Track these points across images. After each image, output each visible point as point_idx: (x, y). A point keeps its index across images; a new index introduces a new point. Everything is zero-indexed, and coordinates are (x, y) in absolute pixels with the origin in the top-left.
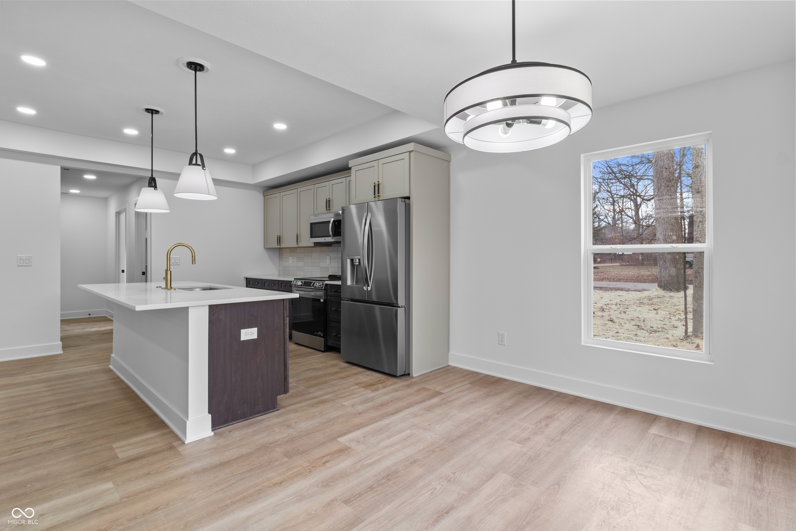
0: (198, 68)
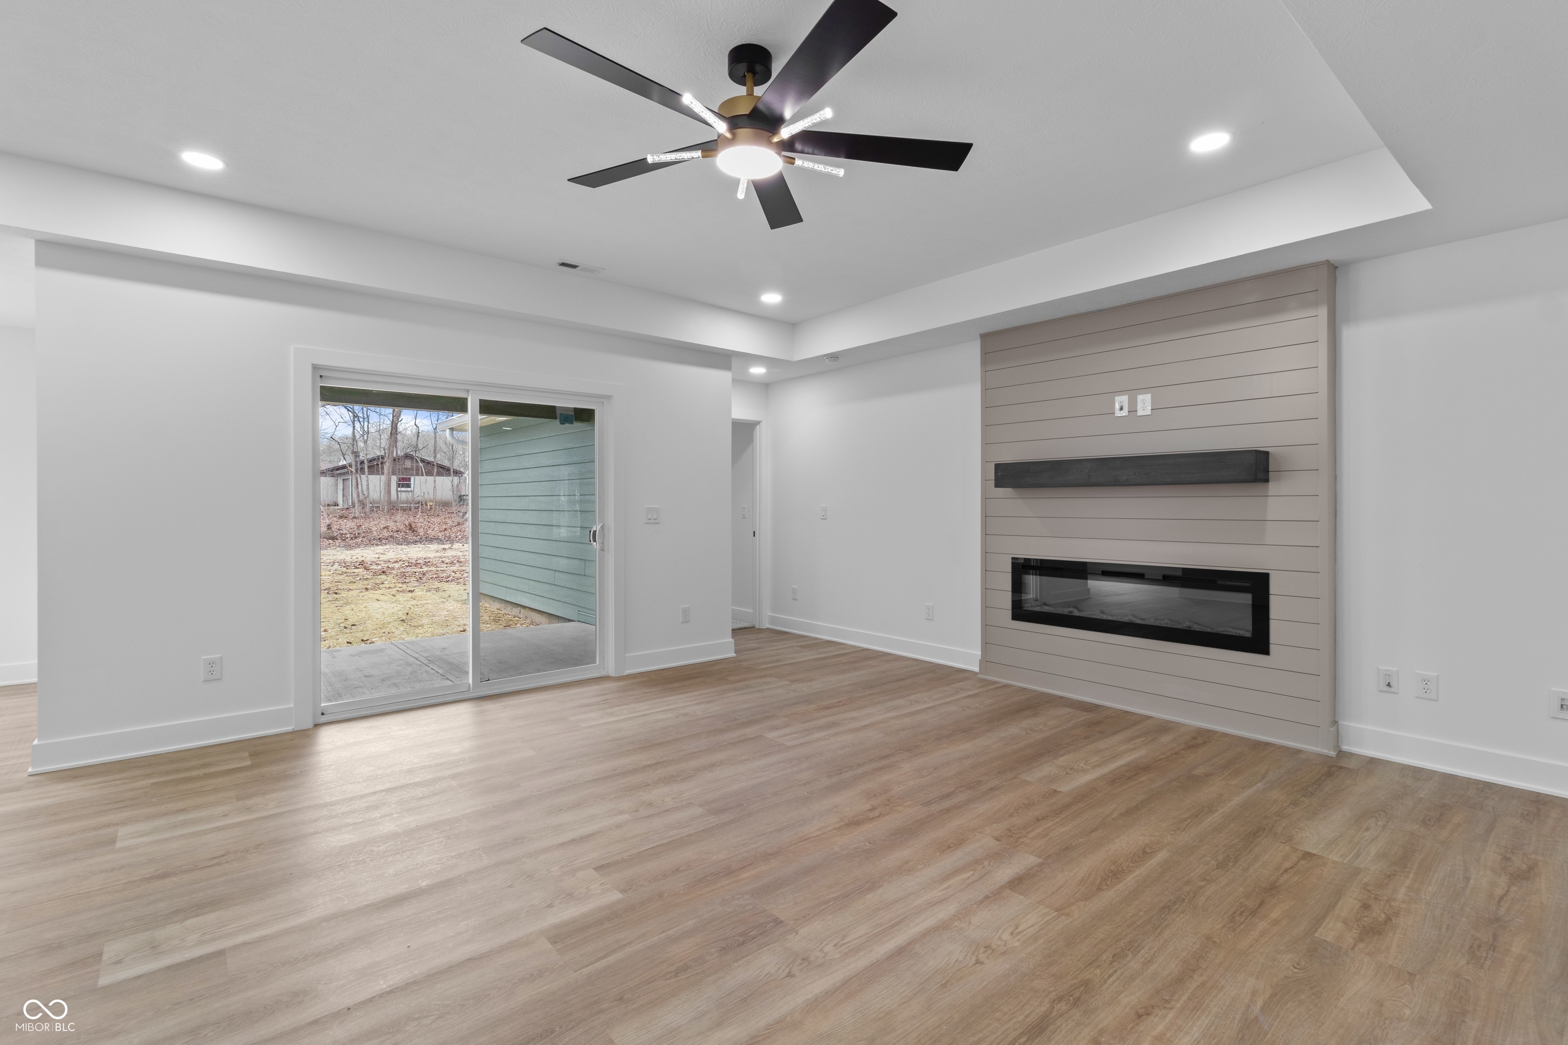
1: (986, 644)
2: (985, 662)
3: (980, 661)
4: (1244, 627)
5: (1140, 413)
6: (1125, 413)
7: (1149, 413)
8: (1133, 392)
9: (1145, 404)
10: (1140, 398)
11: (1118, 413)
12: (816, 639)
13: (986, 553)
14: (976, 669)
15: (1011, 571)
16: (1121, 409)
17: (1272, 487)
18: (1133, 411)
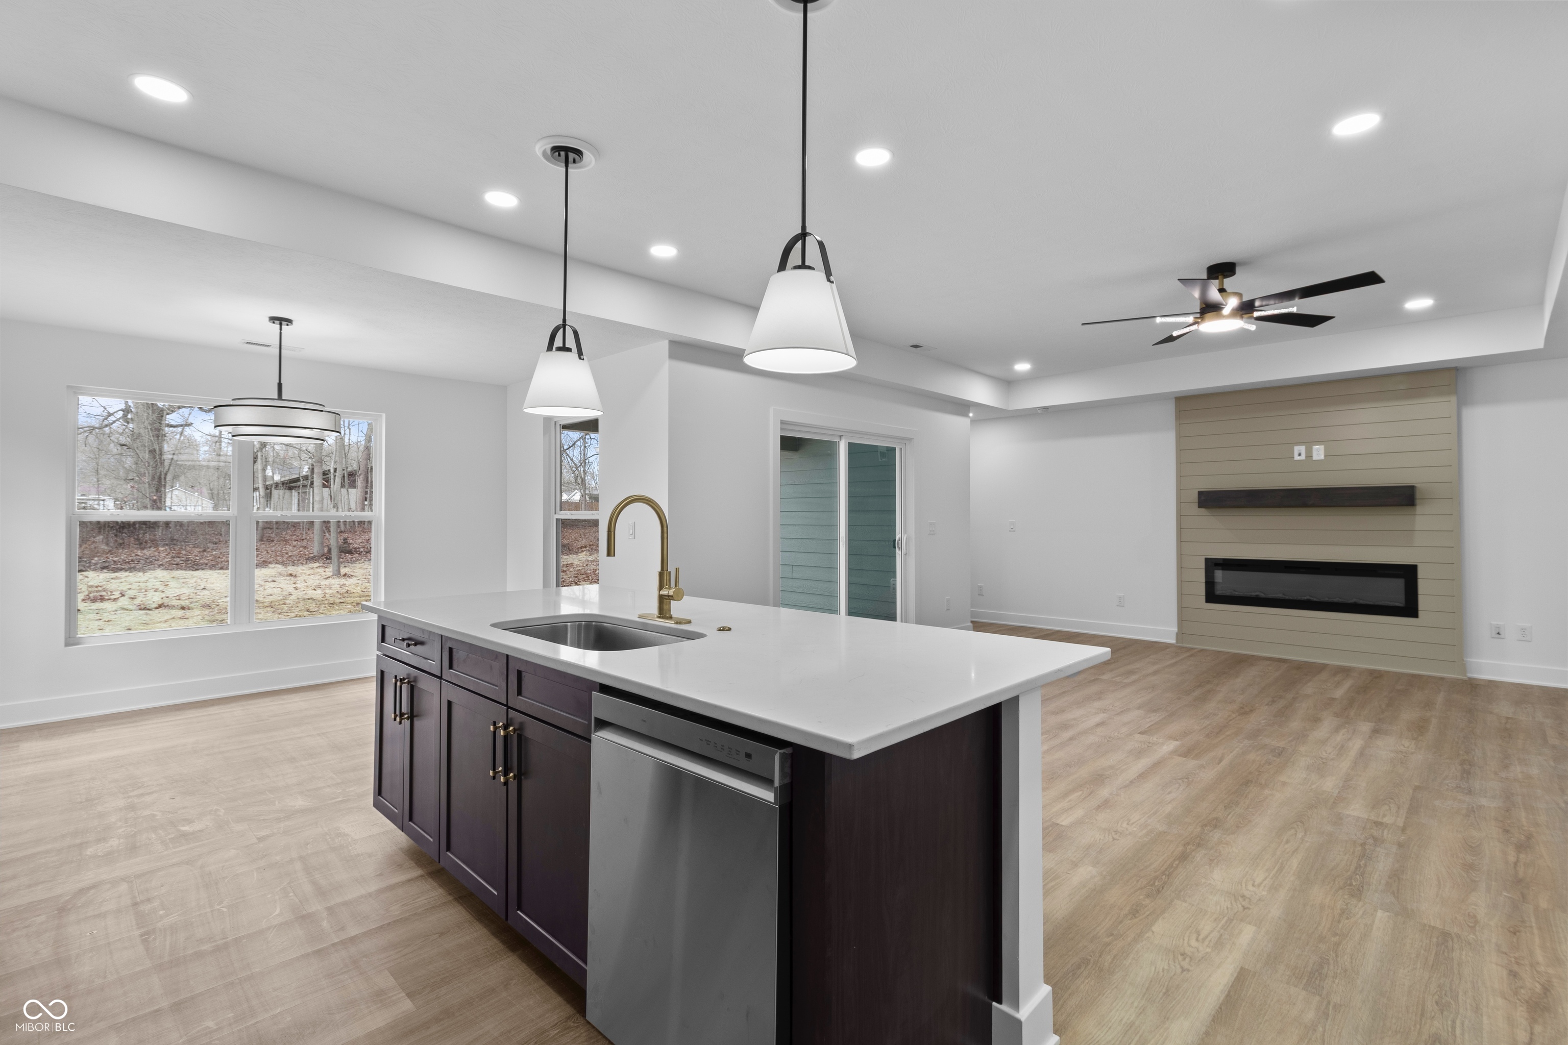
0: (571, 156)
1: (1181, 621)
2: (1180, 635)
3: (1177, 634)
4: (1399, 600)
5: (1315, 457)
6: (1303, 457)
7: (1322, 457)
8: (1309, 444)
9: (1319, 453)
10: (1316, 447)
11: (1297, 458)
12: (1007, 625)
13: (1180, 555)
14: (1173, 641)
15: (1204, 568)
16: (1300, 455)
17: (1419, 509)
18: (1309, 456)
